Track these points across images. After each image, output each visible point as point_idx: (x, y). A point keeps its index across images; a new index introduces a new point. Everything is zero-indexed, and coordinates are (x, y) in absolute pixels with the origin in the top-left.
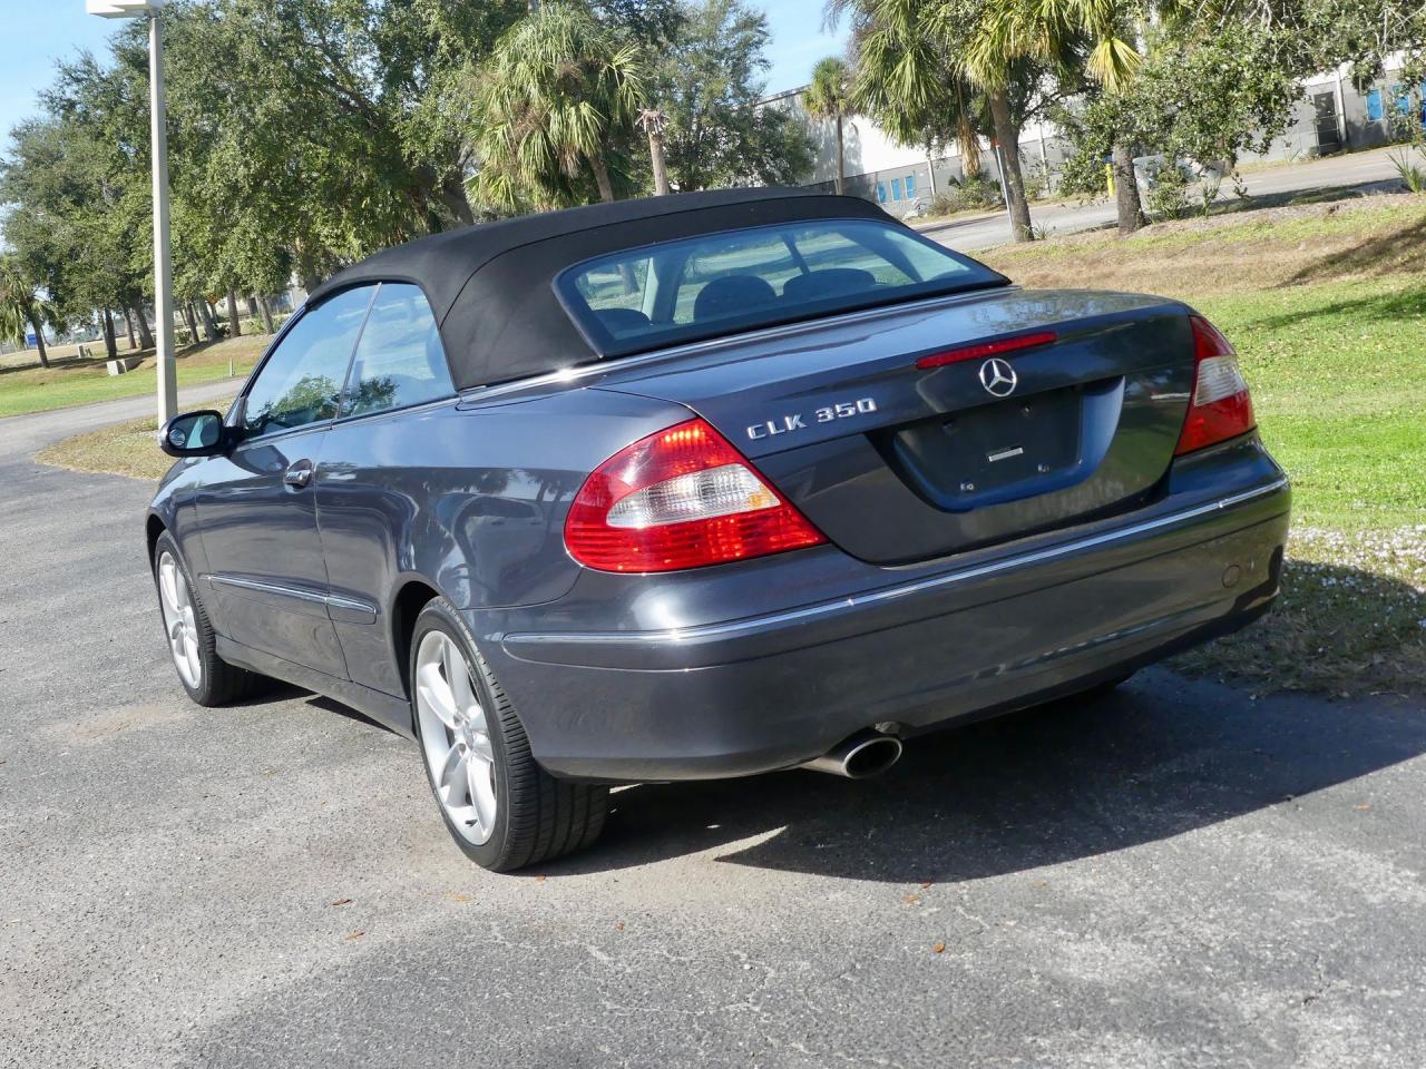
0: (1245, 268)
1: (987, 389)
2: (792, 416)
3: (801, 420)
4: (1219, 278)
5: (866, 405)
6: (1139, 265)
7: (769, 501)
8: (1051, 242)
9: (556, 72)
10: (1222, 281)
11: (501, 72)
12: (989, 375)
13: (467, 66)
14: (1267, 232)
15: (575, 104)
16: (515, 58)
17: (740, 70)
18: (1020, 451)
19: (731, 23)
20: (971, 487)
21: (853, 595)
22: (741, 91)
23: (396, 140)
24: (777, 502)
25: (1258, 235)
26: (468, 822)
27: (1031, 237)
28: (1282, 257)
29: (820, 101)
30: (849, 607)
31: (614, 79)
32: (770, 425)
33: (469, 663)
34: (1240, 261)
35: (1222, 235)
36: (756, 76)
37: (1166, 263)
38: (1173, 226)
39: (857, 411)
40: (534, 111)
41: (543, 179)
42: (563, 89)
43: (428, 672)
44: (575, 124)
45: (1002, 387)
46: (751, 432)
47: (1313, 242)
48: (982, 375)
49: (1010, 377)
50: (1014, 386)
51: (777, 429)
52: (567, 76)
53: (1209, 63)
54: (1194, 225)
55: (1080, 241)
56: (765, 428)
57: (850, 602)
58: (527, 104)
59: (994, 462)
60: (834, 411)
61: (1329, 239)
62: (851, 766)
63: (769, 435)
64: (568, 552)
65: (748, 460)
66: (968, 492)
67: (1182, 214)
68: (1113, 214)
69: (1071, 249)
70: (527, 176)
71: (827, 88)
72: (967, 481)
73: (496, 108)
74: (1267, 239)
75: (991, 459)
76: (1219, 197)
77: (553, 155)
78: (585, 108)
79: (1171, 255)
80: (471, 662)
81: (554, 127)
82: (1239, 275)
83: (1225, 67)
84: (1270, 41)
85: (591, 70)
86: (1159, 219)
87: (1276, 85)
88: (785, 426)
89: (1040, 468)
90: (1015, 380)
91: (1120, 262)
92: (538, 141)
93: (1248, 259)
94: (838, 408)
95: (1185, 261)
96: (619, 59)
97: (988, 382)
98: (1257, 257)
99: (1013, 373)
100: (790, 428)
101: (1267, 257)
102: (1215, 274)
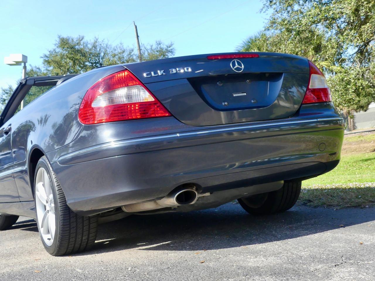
0: (355, 148)
1: (233, 69)
2: (160, 70)
3: (164, 72)
4: (347, 151)
5: (188, 69)
7: (151, 99)
10: (348, 152)
12: (234, 65)
14: (361, 138)
18: (245, 94)
20: (226, 103)
21: (180, 133)
24: (153, 100)
25: (359, 139)
26: (48, 239)
28: (366, 145)
30: (178, 136)
32: (152, 73)
33: (49, 175)
34: (353, 147)
35: (348, 139)
39: (185, 71)
43: (39, 186)
45: (238, 69)
46: (145, 75)
48: (231, 65)
49: (241, 66)
50: (243, 69)
51: (155, 74)
53: (341, 78)
56: (150, 74)
57: (178, 135)
59: (235, 97)
60: (176, 70)
62: (178, 199)
63: (151, 76)
64: (78, 120)
65: (143, 84)
66: (225, 105)
72: (224, 102)
74: (362, 140)
75: (234, 95)
80: (50, 175)
82: (353, 150)
83: (346, 79)
84: (359, 72)
87: (361, 84)
88: (157, 73)
89: (252, 101)
90: (243, 66)
93: (356, 146)
94: (177, 69)
97: (233, 66)
98: (359, 145)
99: (242, 64)
100: (160, 74)
101: (362, 145)
102: (346, 150)
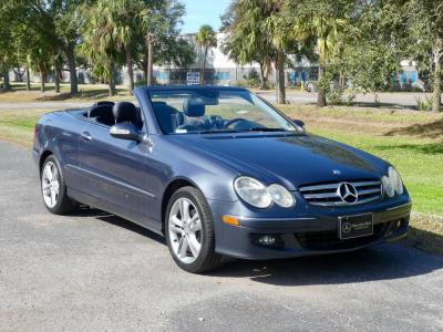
6: (325, 119)
8: (292, 106)
9: (119, 14)
11: (99, 10)
13: (85, 5)
15: (124, 26)
16: (104, 6)
17: (172, 23)
19: (172, 6)
22: (171, 30)
23: (53, 27)
27: (284, 102)
29: (202, 40)
31: (139, 20)
36: (178, 26)
37: (334, 120)
38: (336, 108)
40: (108, 26)
41: (107, 50)
42: (120, 20)
44: (122, 34)
47: (387, 122)
52: (122, 16)
54: (343, 109)
55: (303, 107)
58: (106, 22)
61: (392, 122)
67: (339, 104)
68: (315, 100)
69: (300, 110)
70: (102, 49)
71: (204, 36)
73: (94, 22)
76: (354, 100)
77: (113, 43)
78: (127, 28)
79: (336, 118)
81: (115, 32)
85: (131, 14)
86: (332, 104)
91: (318, 117)
92: (108, 37)
95: (340, 121)
96: (142, 13)
